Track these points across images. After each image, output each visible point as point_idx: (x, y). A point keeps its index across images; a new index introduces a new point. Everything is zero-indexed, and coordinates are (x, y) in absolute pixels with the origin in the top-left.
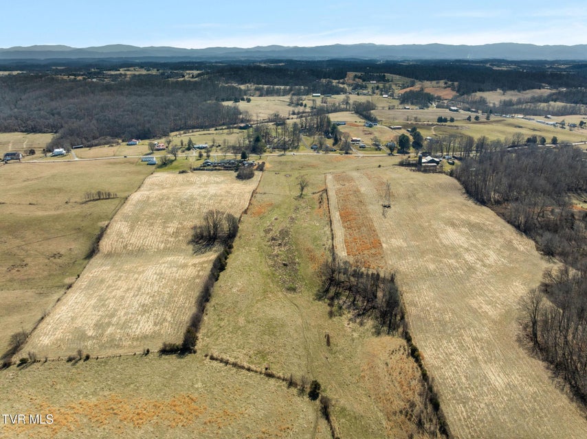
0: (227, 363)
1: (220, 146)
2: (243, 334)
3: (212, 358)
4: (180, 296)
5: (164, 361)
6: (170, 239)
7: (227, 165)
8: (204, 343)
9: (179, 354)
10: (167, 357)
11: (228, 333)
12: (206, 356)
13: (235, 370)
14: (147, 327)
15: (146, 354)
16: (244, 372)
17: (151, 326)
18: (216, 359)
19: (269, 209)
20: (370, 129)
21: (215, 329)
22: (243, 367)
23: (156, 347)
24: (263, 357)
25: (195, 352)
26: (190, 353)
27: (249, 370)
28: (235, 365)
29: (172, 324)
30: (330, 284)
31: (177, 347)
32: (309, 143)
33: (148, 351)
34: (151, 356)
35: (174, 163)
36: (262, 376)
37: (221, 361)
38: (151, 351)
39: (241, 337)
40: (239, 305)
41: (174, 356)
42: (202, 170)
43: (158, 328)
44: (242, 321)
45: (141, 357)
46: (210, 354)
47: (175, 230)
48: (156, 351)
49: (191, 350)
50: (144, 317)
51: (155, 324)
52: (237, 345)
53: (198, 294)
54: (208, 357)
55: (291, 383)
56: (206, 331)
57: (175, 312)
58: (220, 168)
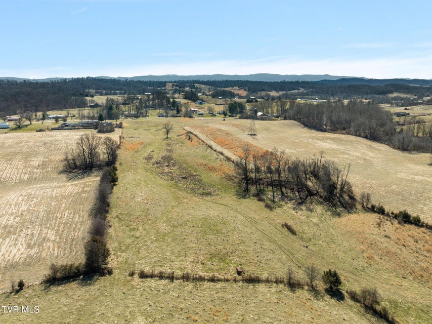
0: (171, 278)
1: (74, 116)
2: (174, 240)
3: (143, 276)
4: (64, 211)
5: (57, 296)
6: (35, 170)
7: (86, 125)
8: (120, 259)
9: (83, 280)
10: (60, 288)
11: (152, 243)
12: (132, 274)
13: (190, 285)
14: (14, 251)
15: (17, 292)
16: (207, 284)
17: (22, 250)
18: (152, 276)
19: (142, 146)
20: (201, 105)
21: (129, 241)
22: (201, 279)
23: (36, 276)
24: (222, 259)
25: (110, 272)
26: (103, 275)
27: (212, 280)
28: (186, 278)
29: (59, 243)
30: (247, 183)
31: (77, 268)
32: (156, 114)
33: (21, 285)
34: (27, 292)
35: (29, 127)
36: (240, 284)
37: (161, 276)
38: (26, 285)
39: (173, 244)
40: (151, 212)
41: (74, 285)
42: (60, 129)
43: (35, 250)
44: (164, 227)
45: (8, 297)
46: (137, 272)
47: (41, 163)
48: (38, 283)
49: (103, 270)
50: (8, 240)
51: (29, 246)
52: (173, 253)
53: (90, 207)
54: (136, 276)
55: (293, 285)
56: (116, 244)
57: (61, 229)
58: (80, 127)
